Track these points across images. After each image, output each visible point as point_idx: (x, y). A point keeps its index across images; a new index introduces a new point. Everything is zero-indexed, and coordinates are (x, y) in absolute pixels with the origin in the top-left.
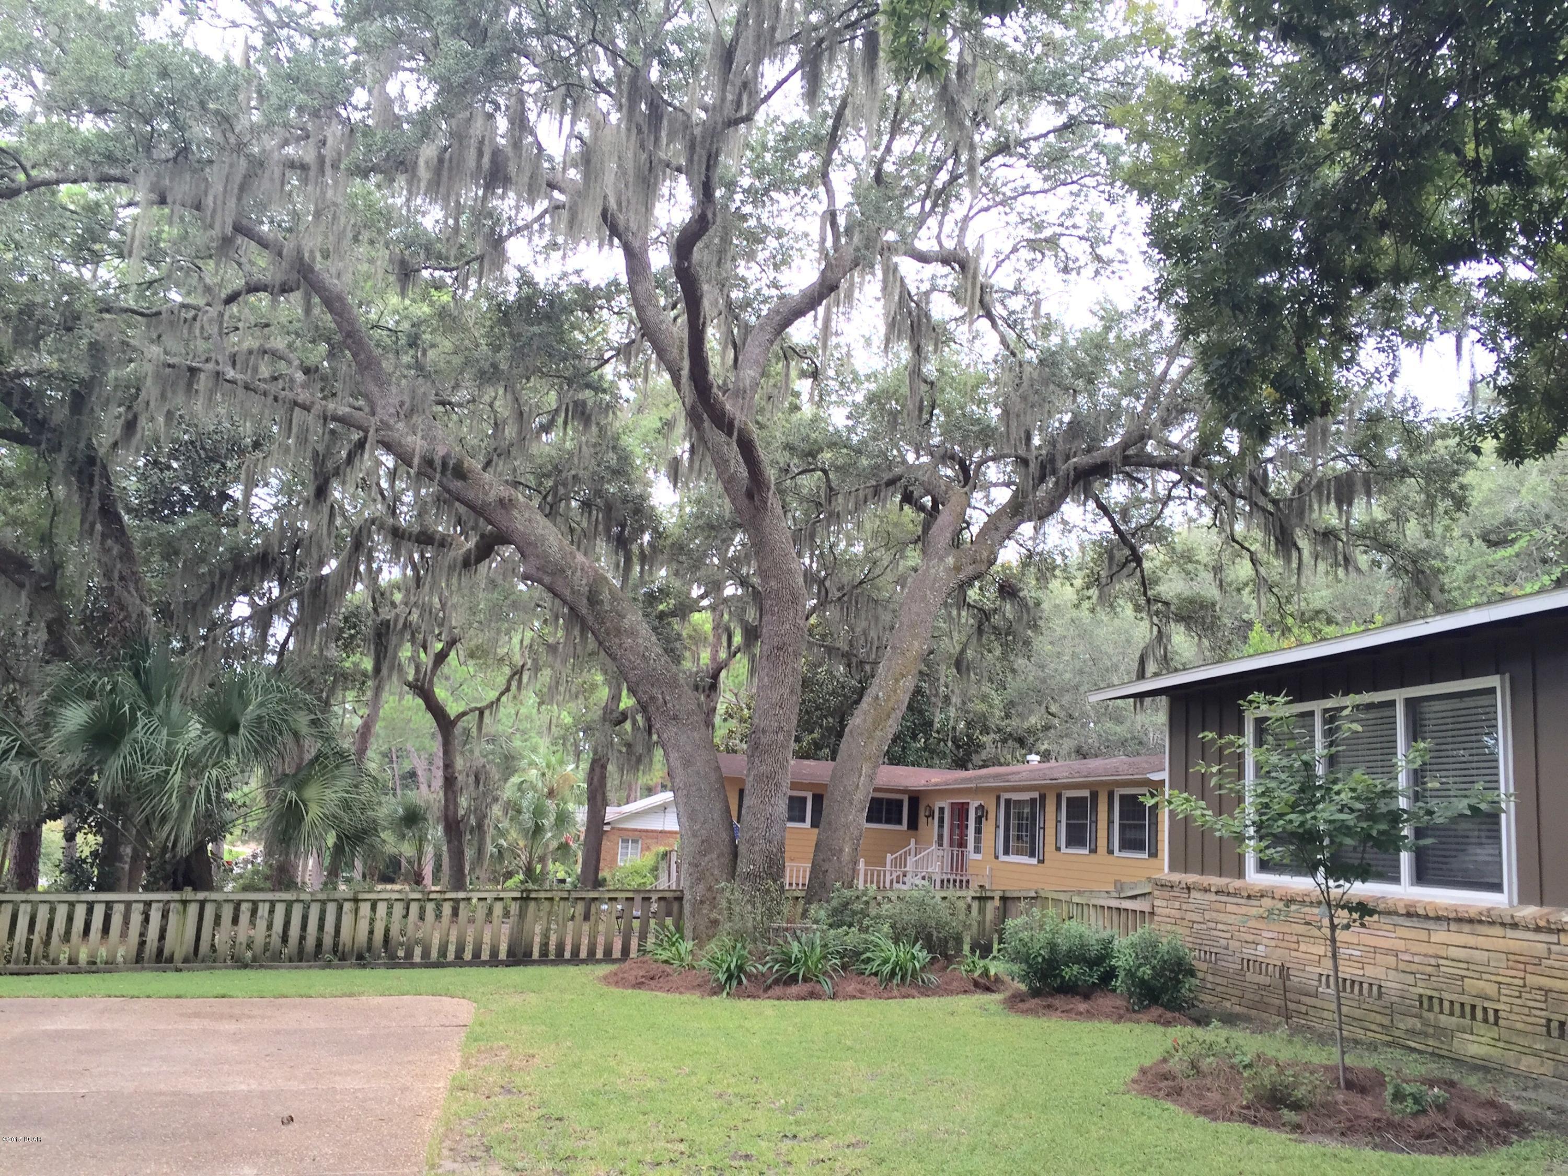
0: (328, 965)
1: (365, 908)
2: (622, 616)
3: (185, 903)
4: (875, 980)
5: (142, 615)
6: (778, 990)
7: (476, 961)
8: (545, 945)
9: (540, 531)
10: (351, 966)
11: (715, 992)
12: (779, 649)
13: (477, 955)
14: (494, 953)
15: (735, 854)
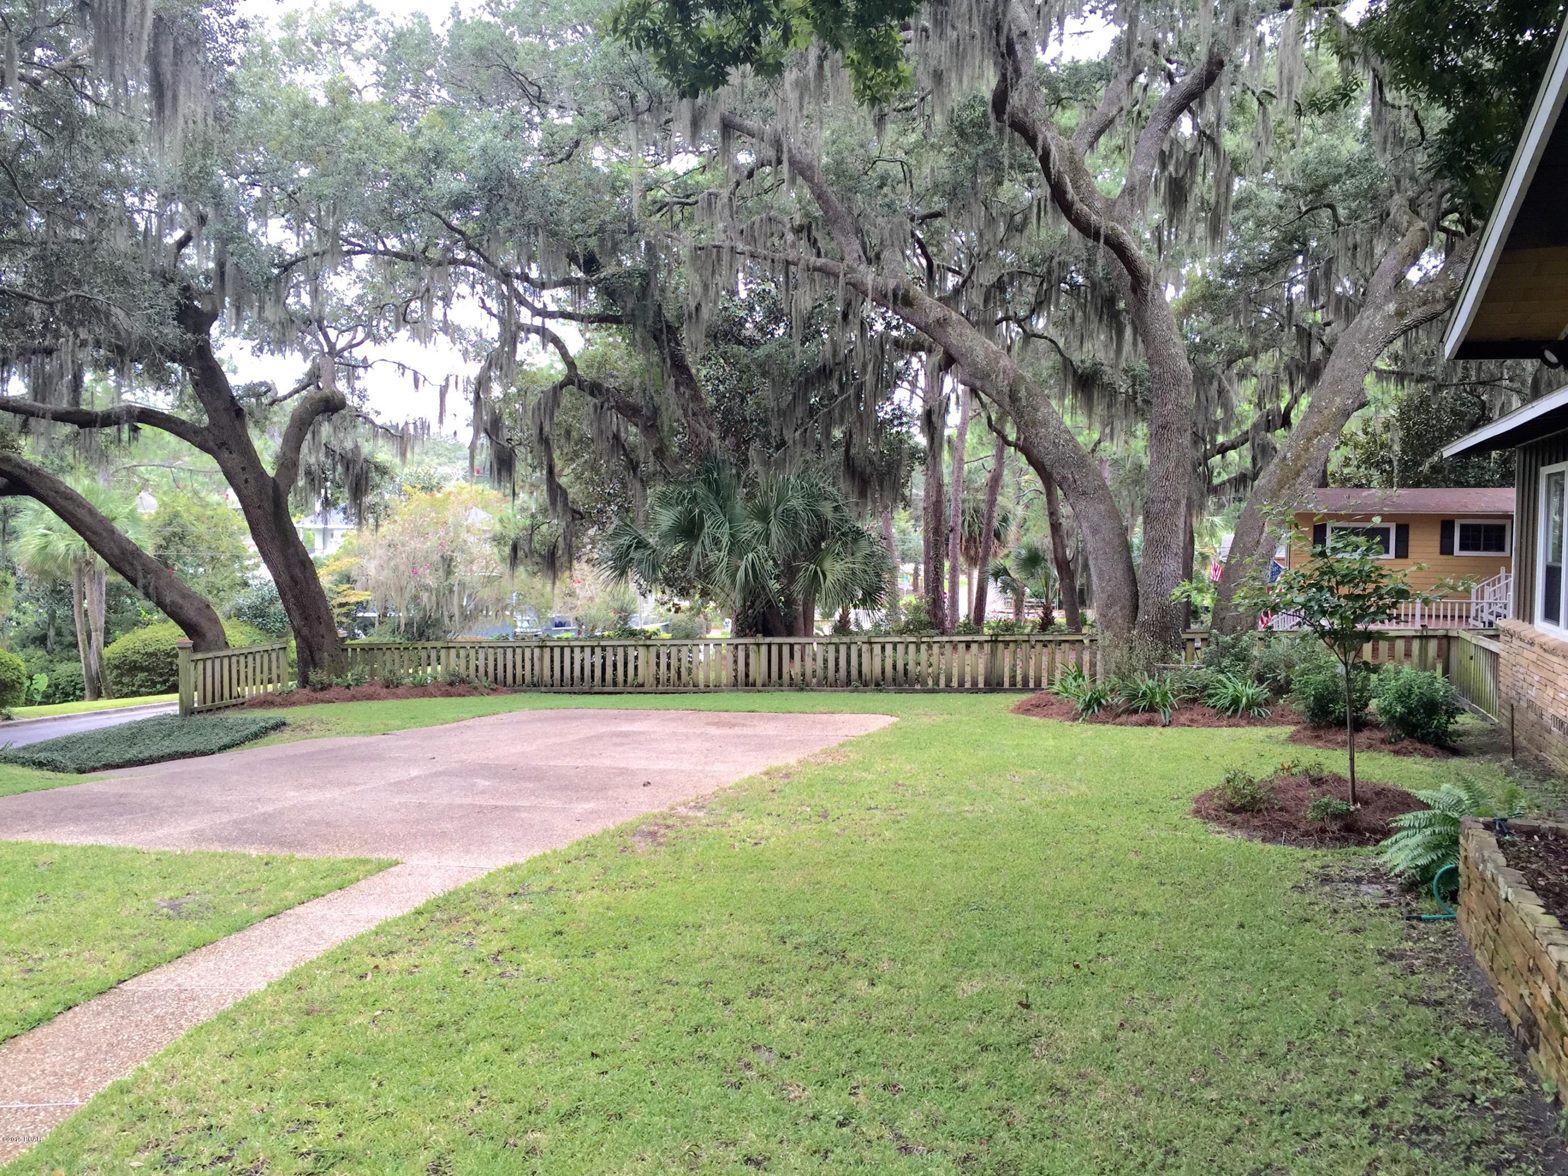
0: (856, 690)
1: (877, 649)
2: (1036, 410)
3: (758, 645)
4: (1213, 711)
5: (710, 440)
6: (1124, 718)
7: (960, 688)
8: (1013, 677)
9: (968, 344)
10: (872, 691)
11: (1075, 719)
12: (1164, 428)
13: (961, 684)
14: (975, 683)
15: (1136, 607)
